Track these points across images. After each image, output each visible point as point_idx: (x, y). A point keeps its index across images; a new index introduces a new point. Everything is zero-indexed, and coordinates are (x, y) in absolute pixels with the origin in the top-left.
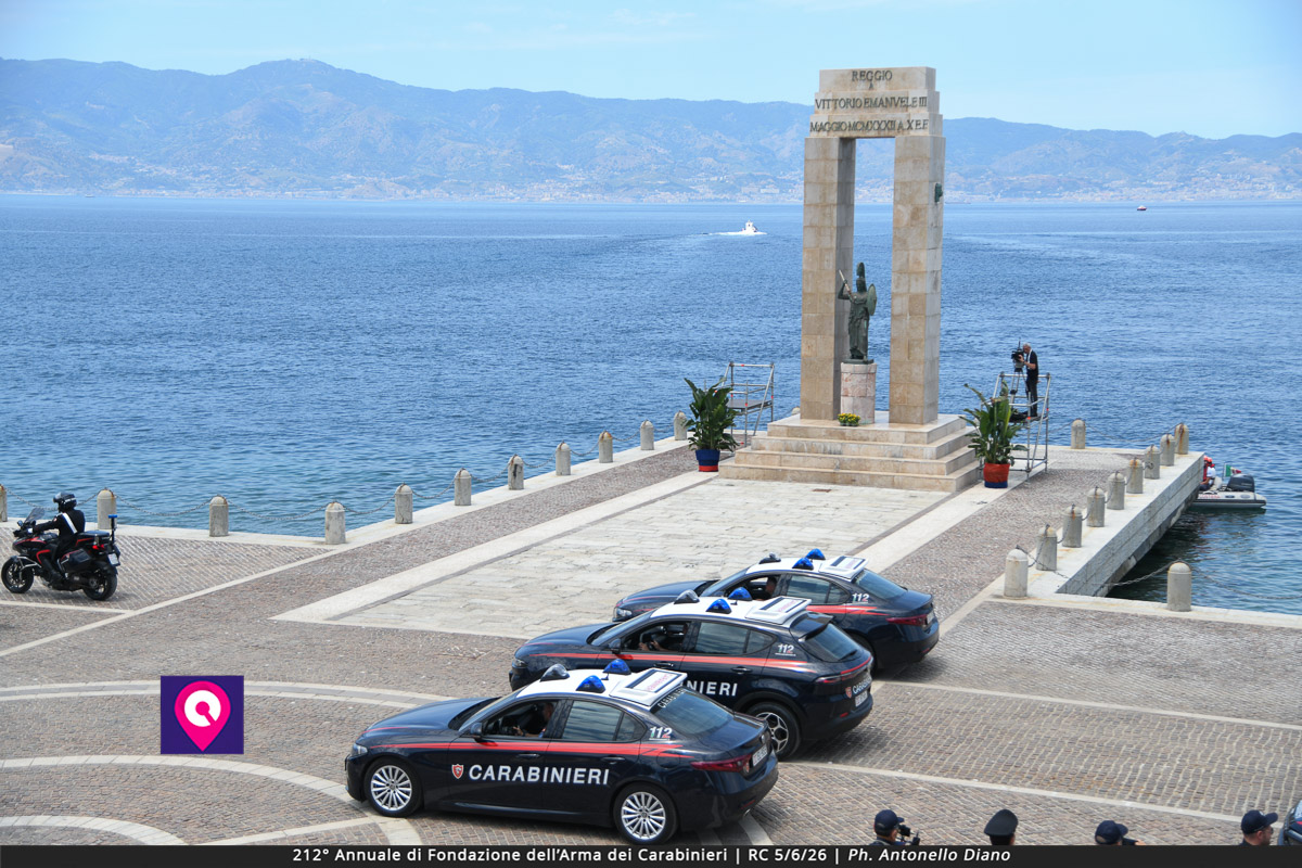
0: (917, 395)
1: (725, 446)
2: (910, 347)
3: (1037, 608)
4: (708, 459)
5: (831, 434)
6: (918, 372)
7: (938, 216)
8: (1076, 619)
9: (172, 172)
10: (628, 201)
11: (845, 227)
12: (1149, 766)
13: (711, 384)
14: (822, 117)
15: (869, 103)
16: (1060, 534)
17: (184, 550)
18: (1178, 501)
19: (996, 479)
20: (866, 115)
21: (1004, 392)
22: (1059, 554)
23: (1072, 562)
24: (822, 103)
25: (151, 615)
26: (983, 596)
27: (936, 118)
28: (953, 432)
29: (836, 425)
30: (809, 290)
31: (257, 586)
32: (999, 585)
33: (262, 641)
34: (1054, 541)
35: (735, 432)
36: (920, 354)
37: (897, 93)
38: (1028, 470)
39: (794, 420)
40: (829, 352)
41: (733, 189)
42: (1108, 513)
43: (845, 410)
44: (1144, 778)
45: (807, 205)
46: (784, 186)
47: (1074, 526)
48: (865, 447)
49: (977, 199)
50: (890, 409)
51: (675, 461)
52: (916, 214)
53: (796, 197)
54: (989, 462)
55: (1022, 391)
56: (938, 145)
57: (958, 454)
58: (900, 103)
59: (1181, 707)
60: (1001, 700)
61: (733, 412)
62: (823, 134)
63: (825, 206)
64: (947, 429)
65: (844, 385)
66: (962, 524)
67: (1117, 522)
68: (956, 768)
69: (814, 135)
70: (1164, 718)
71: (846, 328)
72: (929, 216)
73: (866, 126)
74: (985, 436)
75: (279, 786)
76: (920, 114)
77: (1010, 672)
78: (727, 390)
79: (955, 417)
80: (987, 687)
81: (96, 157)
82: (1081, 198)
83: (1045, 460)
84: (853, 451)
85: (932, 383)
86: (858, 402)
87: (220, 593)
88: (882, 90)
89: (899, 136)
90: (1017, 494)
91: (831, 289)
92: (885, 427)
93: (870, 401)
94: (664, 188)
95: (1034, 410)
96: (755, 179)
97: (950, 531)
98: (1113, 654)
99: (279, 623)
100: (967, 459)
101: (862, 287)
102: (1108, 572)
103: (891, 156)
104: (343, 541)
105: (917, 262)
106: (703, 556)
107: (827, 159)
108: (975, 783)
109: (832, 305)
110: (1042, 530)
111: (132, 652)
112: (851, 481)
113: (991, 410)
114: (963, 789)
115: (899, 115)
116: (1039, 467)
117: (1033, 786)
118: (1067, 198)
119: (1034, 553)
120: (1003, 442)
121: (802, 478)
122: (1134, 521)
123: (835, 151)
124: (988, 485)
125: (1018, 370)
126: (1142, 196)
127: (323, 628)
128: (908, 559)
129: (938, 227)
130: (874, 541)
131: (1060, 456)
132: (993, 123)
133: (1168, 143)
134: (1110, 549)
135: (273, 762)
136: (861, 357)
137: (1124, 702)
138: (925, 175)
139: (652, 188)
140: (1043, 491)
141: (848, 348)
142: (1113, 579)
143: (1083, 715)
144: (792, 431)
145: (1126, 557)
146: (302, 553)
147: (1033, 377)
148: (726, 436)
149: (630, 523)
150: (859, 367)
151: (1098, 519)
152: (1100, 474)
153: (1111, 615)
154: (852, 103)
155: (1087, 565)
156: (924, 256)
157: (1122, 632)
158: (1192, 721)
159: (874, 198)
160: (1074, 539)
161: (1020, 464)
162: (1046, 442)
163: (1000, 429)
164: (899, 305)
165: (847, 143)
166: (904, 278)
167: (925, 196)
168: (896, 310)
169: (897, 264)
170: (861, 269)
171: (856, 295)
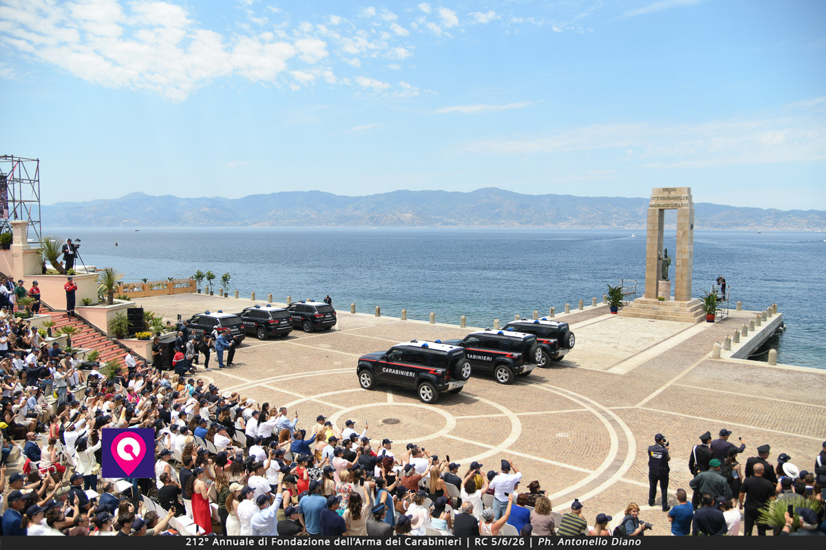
0: (684, 291)
1: (620, 306)
2: (682, 276)
3: (723, 362)
4: (614, 309)
5: (655, 303)
6: (685, 284)
7: (691, 234)
8: (737, 366)
9: (453, 221)
10: (590, 228)
11: (661, 237)
12: (760, 415)
13: (615, 286)
14: (653, 203)
15: (669, 198)
16: (732, 339)
17: (453, 331)
18: (773, 329)
19: (710, 319)
20: (668, 202)
21: (714, 291)
22: (732, 345)
23: (736, 348)
24: (653, 198)
26: (705, 358)
27: (691, 203)
28: (696, 304)
29: (657, 300)
30: (649, 257)
32: (711, 354)
34: (730, 340)
35: (623, 301)
36: (685, 278)
37: (678, 195)
38: (722, 317)
39: (643, 298)
40: (655, 277)
41: (624, 224)
42: (749, 332)
43: (660, 296)
44: (758, 419)
45: (648, 230)
46: (640, 224)
47: (737, 335)
48: (666, 307)
49: (705, 228)
50: (675, 295)
51: (603, 310)
52: (684, 233)
53: (644, 227)
54: (708, 314)
55: (720, 292)
56: (692, 212)
57: (698, 311)
58: (680, 198)
59: (772, 397)
60: (710, 392)
61: (622, 295)
62: (653, 208)
63: (654, 230)
64: (695, 303)
65: (659, 287)
66: (699, 334)
67: (751, 335)
68: (694, 413)
69: (650, 208)
70: (766, 400)
71: (660, 269)
72: (688, 234)
73: (668, 206)
74: (707, 305)
76: (686, 202)
77: (714, 383)
78: (621, 288)
79: (697, 299)
80: (705, 387)
81: (433, 217)
82: (740, 229)
83: (727, 314)
84: (662, 309)
85: (689, 288)
86: (664, 293)
88: (673, 194)
89: (679, 209)
90: (717, 324)
91: (656, 257)
92: (673, 302)
93: (668, 293)
94: (601, 224)
95: (724, 297)
96: (631, 221)
97: (694, 336)
98: (749, 378)
100: (701, 313)
101: (666, 256)
102: (748, 351)
103: (676, 215)
105: (685, 249)
106: (612, 341)
107: (655, 216)
108: (700, 418)
109: (656, 262)
110: (726, 337)
112: (661, 319)
113: (709, 297)
114: (696, 419)
115: (679, 202)
116: (726, 316)
117: (720, 420)
118: (735, 229)
119: (723, 344)
120: (713, 308)
121: (645, 317)
122: (758, 335)
123: (657, 213)
124: (708, 321)
125: (719, 284)
126: (760, 229)
128: (680, 344)
129: (692, 238)
130: (669, 338)
131: (732, 313)
132: (710, 205)
133: (769, 212)
134: (749, 344)
136: (665, 279)
137: (752, 394)
138: (687, 221)
139: (597, 224)
140: (727, 324)
141: (661, 275)
142: (750, 354)
143: (738, 398)
144: (642, 302)
145: (755, 347)
147: (724, 286)
148: (620, 303)
149: (588, 329)
150: (665, 282)
151: (745, 334)
152: (747, 319)
153: (749, 366)
154: (663, 198)
155: (741, 349)
156: (687, 247)
157: (753, 371)
158: (776, 401)
159: (670, 228)
160: (737, 340)
161: (719, 315)
162: (728, 308)
163: (712, 303)
164: (679, 262)
165: (661, 211)
166: (680, 254)
167: (687, 228)
168: (678, 264)
169: (678, 249)
170: (666, 251)
171: (664, 259)
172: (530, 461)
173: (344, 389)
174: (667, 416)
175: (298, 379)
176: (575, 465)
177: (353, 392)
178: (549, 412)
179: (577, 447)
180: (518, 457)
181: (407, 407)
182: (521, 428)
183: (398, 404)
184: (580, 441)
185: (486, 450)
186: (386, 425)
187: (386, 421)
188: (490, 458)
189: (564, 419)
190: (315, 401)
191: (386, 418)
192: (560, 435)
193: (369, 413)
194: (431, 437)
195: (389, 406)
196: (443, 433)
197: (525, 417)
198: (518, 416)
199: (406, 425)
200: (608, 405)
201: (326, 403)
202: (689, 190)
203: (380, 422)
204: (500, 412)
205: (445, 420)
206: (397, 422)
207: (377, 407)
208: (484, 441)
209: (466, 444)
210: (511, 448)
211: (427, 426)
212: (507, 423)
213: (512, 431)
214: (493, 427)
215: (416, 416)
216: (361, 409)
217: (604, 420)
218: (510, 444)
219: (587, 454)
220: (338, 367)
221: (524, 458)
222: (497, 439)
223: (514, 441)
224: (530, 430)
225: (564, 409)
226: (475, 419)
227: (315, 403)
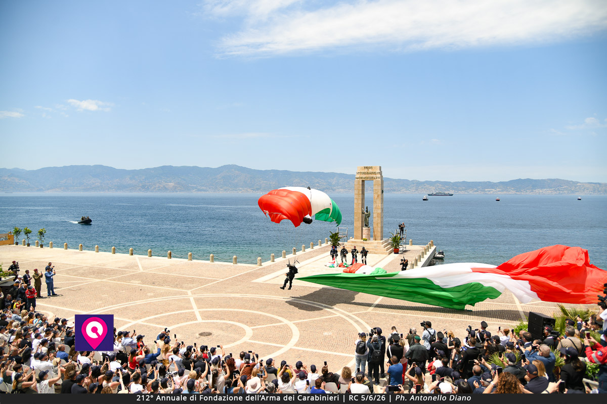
0: (379, 234)
2: (377, 224)
5: (361, 242)
6: (379, 229)
7: (382, 196)
9: (204, 188)
11: (363, 199)
14: (358, 176)
15: (368, 173)
16: (414, 263)
18: (432, 257)
19: (396, 251)
20: (367, 176)
24: (359, 173)
25: (227, 280)
27: (382, 176)
30: (356, 211)
31: (246, 274)
33: (251, 286)
36: (379, 225)
37: (373, 171)
38: (402, 250)
39: (353, 240)
40: (361, 226)
43: (364, 237)
45: (356, 194)
48: (369, 245)
50: (373, 237)
52: (378, 196)
54: (394, 248)
56: (382, 182)
57: (389, 246)
58: (375, 173)
62: (358, 179)
63: (359, 194)
64: (386, 242)
65: (364, 232)
69: (356, 180)
71: (364, 220)
73: (367, 178)
74: (394, 243)
75: (264, 316)
76: (379, 176)
78: (338, 233)
79: (387, 239)
85: (382, 232)
86: (367, 236)
87: (239, 276)
88: (370, 170)
89: (374, 180)
92: (373, 241)
93: (369, 236)
97: (389, 263)
99: (253, 283)
100: (390, 248)
101: (367, 212)
104: (261, 265)
105: (378, 206)
107: (359, 185)
111: (225, 288)
113: (395, 237)
115: (374, 176)
116: (405, 249)
120: (398, 245)
123: (361, 182)
124: (395, 253)
127: (263, 284)
129: (383, 199)
131: (408, 247)
135: (261, 311)
136: (367, 226)
138: (380, 188)
141: (364, 224)
144: (353, 242)
146: (253, 268)
150: (367, 228)
154: (364, 173)
156: (380, 205)
162: (406, 244)
163: (397, 242)
164: (375, 215)
165: (363, 181)
166: (376, 210)
167: (380, 193)
168: (374, 216)
169: (374, 207)
170: (367, 208)
171: (366, 213)
172: (312, 353)
173: (161, 313)
174: (389, 315)
175: (123, 308)
176: (343, 352)
177: (170, 315)
178: (314, 319)
179: (340, 340)
180: (303, 351)
181: (213, 323)
182: (298, 332)
183: (207, 321)
184: (340, 336)
185: (279, 348)
186: (202, 337)
187: (201, 334)
188: (284, 353)
189: (325, 323)
190: (142, 323)
191: (201, 332)
192: (326, 334)
193: (187, 330)
194: (238, 343)
195: (200, 323)
196: (246, 339)
197: (298, 324)
198: (294, 323)
199: (217, 336)
200: (350, 311)
201: (151, 325)
202: (380, 167)
203: (197, 335)
204: (280, 322)
205: (244, 330)
206: (210, 334)
207: (191, 324)
208: (276, 342)
209: (264, 345)
210: (296, 345)
211: (232, 335)
212: (287, 328)
213: (293, 334)
214: (279, 332)
215: (222, 329)
216: (180, 327)
217: (351, 321)
218: (295, 343)
219: (347, 344)
220: (151, 297)
221: (308, 351)
222: (285, 339)
223: (297, 340)
224: (305, 332)
225: (322, 316)
226: (265, 327)
227: (143, 325)
